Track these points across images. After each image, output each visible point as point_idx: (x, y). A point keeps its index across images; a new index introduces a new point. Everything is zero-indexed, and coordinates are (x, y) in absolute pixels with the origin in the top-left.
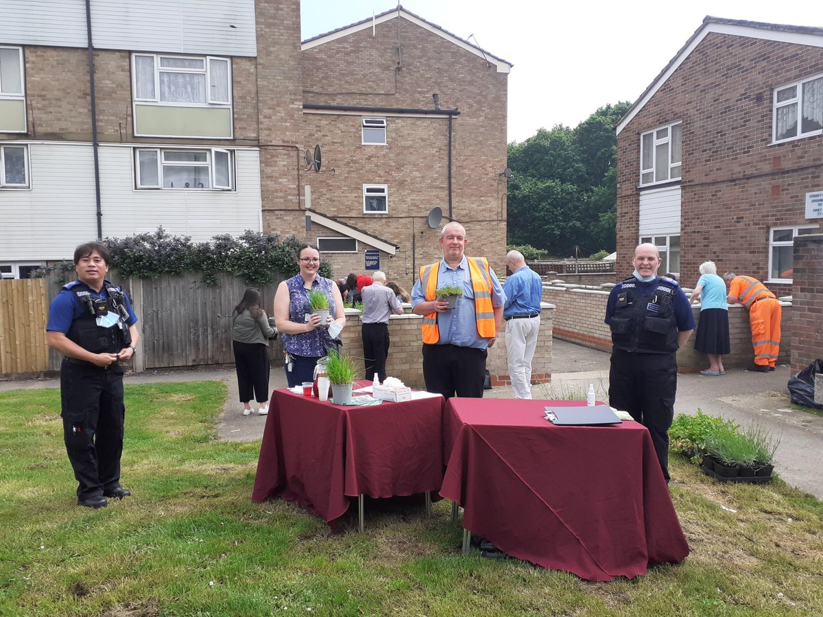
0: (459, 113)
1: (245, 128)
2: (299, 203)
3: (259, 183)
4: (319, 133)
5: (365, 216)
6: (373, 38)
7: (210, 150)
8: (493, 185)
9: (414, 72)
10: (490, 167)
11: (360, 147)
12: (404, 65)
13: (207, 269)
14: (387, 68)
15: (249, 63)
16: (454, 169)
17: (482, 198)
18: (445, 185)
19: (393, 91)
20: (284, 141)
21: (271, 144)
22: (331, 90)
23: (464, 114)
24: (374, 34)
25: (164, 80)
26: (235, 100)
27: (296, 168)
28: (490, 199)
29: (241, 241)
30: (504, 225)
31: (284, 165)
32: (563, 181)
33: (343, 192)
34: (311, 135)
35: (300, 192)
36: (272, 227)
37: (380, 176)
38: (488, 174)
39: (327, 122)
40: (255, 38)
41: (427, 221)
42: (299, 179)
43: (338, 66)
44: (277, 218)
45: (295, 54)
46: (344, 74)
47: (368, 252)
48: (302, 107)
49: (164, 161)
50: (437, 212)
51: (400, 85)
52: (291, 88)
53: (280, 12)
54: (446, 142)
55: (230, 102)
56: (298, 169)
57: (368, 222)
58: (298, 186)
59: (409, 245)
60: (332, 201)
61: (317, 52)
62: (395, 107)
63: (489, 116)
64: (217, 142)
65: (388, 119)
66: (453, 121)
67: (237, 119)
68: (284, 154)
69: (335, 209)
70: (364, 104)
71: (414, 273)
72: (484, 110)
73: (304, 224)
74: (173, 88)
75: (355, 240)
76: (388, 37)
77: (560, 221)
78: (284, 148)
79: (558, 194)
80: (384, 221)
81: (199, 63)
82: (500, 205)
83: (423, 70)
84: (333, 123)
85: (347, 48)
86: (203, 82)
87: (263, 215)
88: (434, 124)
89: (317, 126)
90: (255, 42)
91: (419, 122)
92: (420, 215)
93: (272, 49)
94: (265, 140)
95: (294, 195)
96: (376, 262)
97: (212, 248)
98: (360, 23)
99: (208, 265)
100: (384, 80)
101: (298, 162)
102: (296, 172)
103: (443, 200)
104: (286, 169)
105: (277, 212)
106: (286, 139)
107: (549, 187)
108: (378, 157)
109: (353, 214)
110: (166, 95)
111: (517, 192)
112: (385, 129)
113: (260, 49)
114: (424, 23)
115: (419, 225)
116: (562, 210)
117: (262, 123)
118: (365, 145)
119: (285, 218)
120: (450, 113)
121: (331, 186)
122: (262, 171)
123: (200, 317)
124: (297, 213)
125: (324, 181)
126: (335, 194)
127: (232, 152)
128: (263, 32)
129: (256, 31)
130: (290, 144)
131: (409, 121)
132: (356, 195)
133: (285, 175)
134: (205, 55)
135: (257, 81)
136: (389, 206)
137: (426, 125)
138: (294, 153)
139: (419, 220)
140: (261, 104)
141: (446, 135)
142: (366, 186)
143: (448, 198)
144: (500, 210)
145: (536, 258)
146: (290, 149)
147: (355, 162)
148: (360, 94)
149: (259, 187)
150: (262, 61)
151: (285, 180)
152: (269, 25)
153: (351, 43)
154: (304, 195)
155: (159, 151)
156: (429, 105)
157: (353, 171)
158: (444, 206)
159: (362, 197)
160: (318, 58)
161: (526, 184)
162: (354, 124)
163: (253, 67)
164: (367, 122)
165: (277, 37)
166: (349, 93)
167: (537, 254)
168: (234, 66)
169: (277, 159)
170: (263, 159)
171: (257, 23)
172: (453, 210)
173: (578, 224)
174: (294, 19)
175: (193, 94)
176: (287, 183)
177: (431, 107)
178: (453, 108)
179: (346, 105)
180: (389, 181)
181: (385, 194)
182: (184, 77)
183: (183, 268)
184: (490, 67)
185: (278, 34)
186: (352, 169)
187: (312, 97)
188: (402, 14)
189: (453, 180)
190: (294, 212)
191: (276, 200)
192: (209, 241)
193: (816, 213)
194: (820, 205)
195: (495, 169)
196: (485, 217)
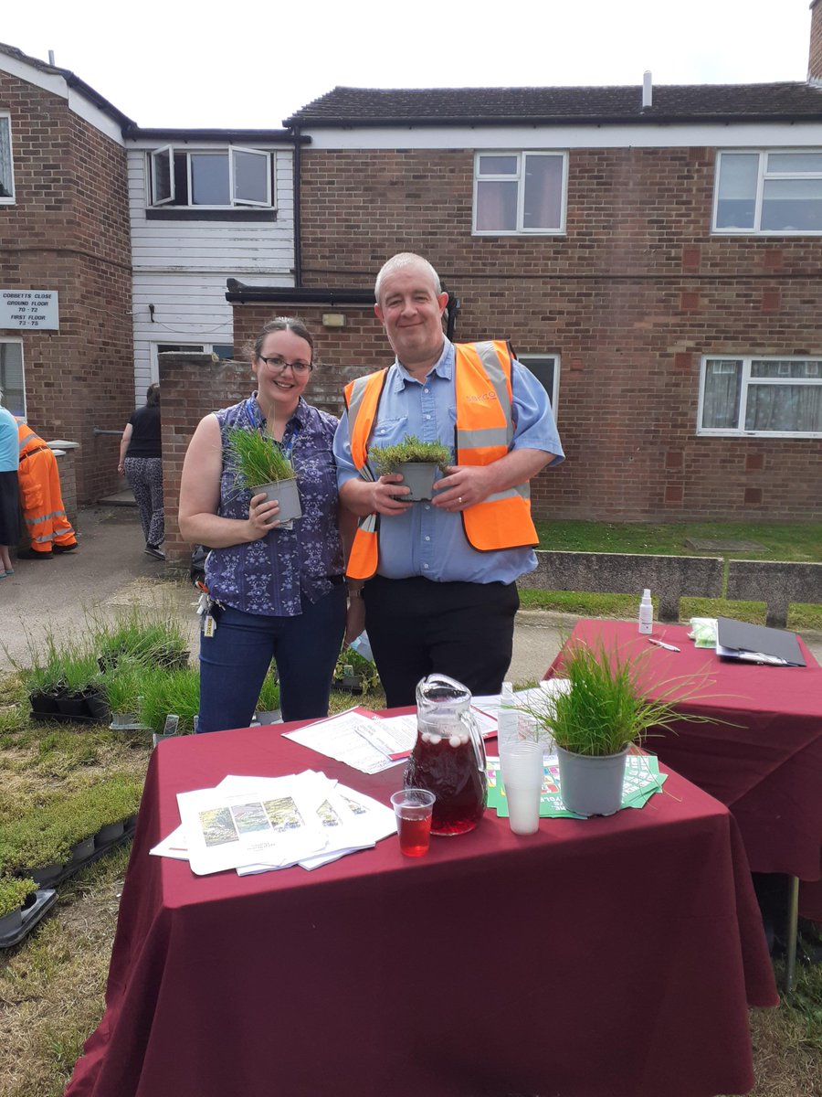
193: (18, 321)
194: (23, 310)
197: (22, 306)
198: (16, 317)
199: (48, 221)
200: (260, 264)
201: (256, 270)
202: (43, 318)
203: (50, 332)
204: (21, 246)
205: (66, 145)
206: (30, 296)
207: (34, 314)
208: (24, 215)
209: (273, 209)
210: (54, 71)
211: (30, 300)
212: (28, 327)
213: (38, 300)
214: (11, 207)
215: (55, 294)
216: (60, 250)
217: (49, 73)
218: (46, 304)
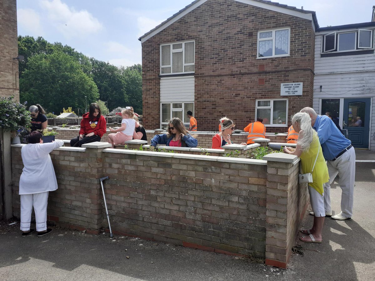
8: (9, 65)
10: (7, 52)
17: (2, 73)
28: (7, 74)
30: (17, 92)
38: (5, 57)
63: (4, 18)
82: (14, 79)
144: (14, 82)
193: (287, 93)
194: (290, 89)
195: (10, 54)
196: (5, 85)
197: (289, 88)
198: (287, 92)
199: (301, 60)
200: (366, 69)
201: (364, 71)
202: (297, 91)
203: (299, 96)
204: (291, 69)
205: (310, 35)
206: (292, 85)
207: (294, 90)
208: (293, 59)
209: (372, 49)
210: (308, 12)
211: (292, 86)
212: (291, 94)
213: (295, 86)
214: (288, 57)
215: (302, 83)
216: (305, 69)
217: (306, 13)
218: (298, 87)
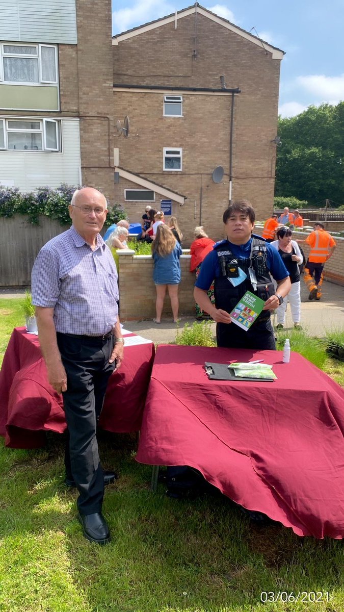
0: (240, 92)
1: (69, 103)
2: (109, 162)
3: (79, 146)
4: (131, 107)
5: (164, 173)
6: (175, 30)
7: (42, 120)
8: (265, 150)
9: (207, 58)
10: (264, 135)
11: (162, 118)
12: (199, 53)
13: (32, 213)
14: (186, 55)
15: (71, 50)
16: (234, 136)
17: (257, 160)
18: (227, 149)
19: (189, 74)
20: (98, 113)
21: (89, 115)
22: (141, 73)
23: (245, 92)
24: (176, 27)
25: (7, 64)
26: (61, 80)
27: (107, 134)
28: (262, 160)
29: (58, 192)
30: (272, 181)
31: (98, 132)
32: (324, 148)
33: (148, 154)
34: (125, 109)
35: (110, 153)
36: (89, 181)
37: (177, 142)
38: (262, 141)
39: (137, 99)
40: (75, 29)
41: (212, 177)
42: (109, 143)
43: (147, 53)
44: (93, 174)
45: (107, 42)
46: (152, 61)
47: (163, 201)
48: (112, 85)
49: (8, 129)
50: (219, 171)
51: (195, 69)
52: (104, 70)
53: (95, 6)
54: (229, 115)
55: (57, 82)
56: (109, 135)
57: (166, 178)
58: (109, 149)
59: (197, 196)
60: (140, 161)
61: (131, 43)
62: (191, 86)
63: (264, 95)
64: (48, 114)
65: (184, 96)
66: (235, 98)
67: (63, 95)
68: (99, 123)
69: (142, 167)
70: (167, 84)
71: (200, 218)
72: (260, 90)
73: (113, 179)
74: (13, 70)
75: (153, 192)
76: (187, 29)
77: (320, 179)
78: (99, 118)
79: (320, 158)
80: (179, 176)
81: (33, 49)
82: (270, 165)
83: (214, 57)
84: (141, 99)
85: (154, 39)
86: (37, 65)
87: (82, 172)
88: (219, 100)
89: (129, 102)
90: (76, 32)
91: (208, 99)
92: (206, 172)
93: (89, 38)
94: (84, 112)
95: (105, 156)
96: (169, 209)
97: (36, 197)
98: (165, 18)
99: (32, 209)
100: (183, 65)
101: (109, 129)
102: (107, 138)
103: (225, 161)
104: (100, 135)
105: (92, 169)
106: (100, 112)
107: (313, 152)
108: (176, 126)
109: (155, 171)
110: (9, 75)
111: (288, 156)
112: (181, 104)
113: (80, 38)
114: (216, 18)
115: (205, 180)
116: (322, 170)
117: (81, 98)
118: (166, 117)
119: (98, 174)
120: (233, 91)
121: (139, 149)
122: (81, 137)
123: (28, 250)
124: (108, 170)
125: (134, 145)
126: (142, 155)
127: (59, 121)
128: (82, 24)
129: (77, 22)
130: (103, 115)
131: (200, 98)
132: (158, 156)
133: (99, 140)
134: (38, 43)
135: (77, 64)
136: (183, 165)
137: (213, 100)
138: (106, 123)
139: (206, 176)
140: (81, 84)
141: (229, 109)
142: (165, 149)
143: (229, 159)
144: (270, 169)
145: (299, 207)
146: (103, 119)
147: (157, 130)
148: (164, 76)
149: (79, 149)
150: (81, 48)
151: (98, 144)
152: (86, 17)
153: (157, 34)
154: (113, 156)
155: (4, 120)
156: (218, 85)
157: (156, 137)
158: (226, 166)
159: (163, 158)
160: (132, 48)
161: (296, 150)
162: (157, 100)
163: (75, 53)
164: (167, 98)
165: (93, 28)
166: (155, 76)
167: (299, 204)
168: (60, 52)
169: (93, 127)
170: (82, 127)
171: (77, 16)
172: (233, 169)
173: (333, 182)
174: (107, 13)
175: (29, 75)
176: (100, 147)
177: (219, 87)
178: (236, 87)
179: (153, 85)
180: (183, 145)
181: (180, 156)
182: (22, 61)
183: (13, 212)
184: (267, 54)
185: (94, 25)
186: (155, 136)
187: (127, 79)
188: (199, 10)
189: (233, 145)
190: (106, 169)
191: (92, 159)
192: (33, 191)
195: (267, 137)
196: (258, 174)
